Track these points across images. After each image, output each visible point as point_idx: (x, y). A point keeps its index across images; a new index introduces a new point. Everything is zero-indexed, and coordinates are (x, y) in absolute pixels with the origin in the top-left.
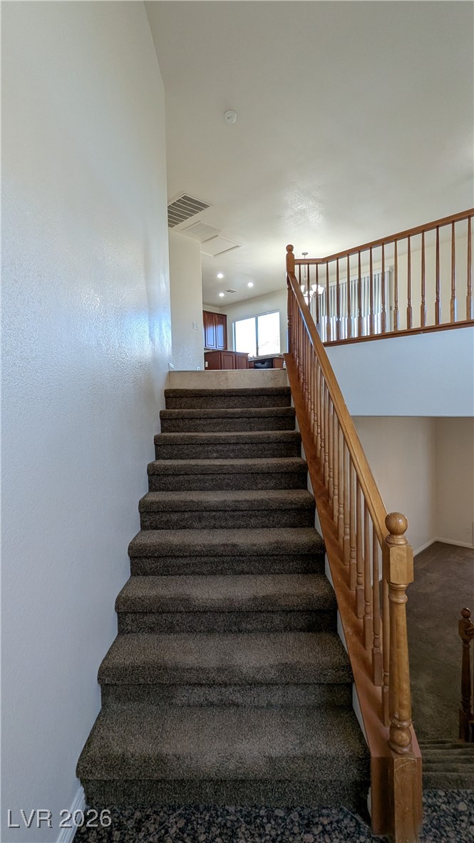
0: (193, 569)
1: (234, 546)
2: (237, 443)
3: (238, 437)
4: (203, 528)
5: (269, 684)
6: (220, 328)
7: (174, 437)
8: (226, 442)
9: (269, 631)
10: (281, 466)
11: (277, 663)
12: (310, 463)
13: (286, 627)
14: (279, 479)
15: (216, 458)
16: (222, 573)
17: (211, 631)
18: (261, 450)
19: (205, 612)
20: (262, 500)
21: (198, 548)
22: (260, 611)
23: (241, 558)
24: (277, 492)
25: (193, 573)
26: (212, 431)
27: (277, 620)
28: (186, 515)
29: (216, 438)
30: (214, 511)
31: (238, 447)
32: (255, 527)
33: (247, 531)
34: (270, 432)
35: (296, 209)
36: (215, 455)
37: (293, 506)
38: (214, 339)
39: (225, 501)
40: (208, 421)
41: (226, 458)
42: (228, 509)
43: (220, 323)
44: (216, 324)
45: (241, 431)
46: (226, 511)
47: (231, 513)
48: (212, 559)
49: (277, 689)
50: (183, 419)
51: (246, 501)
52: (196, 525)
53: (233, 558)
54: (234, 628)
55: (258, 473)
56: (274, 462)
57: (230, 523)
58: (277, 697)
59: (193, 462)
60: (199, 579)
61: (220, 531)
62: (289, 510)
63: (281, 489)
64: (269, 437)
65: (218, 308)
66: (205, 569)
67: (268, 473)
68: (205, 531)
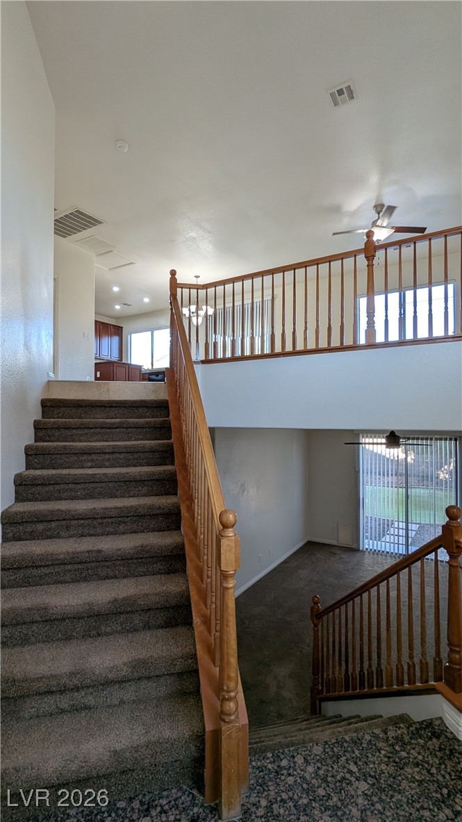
0: (55, 578)
1: (99, 551)
2: (113, 453)
3: (114, 447)
4: (70, 537)
5: (121, 682)
6: (116, 339)
7: (47, 446)
8: (102, 452)
9: (128, 631)
10: (153, 474)
11: (131, 660)
12: (179, 470)
13: (145, 626)
14: (151, 487)
15: (90, 467)
16: (85, 580)
17: (68, 638)
18: (137, 459)
19: (64, 619)
20: (132, 507)
21: (62, 557)
22: (120, 612)
23: (106, 564)
24: (147, 499)
25: (56, 582)
26: (89, 441)
27: (137, 619)
28: (53, 525)
29: (92, 448)
30: (82, 519)
31: (114, 456)
32: (124, 533)
33: (115, 537)
34: (146, 442)
35: (187, 236)
36: (90, 464)
37: (161, 511)
38: (109, 350)
39: (95, 509)
40: (86, 431)
41: (100, 467)
42: (96, 516)
43: (116, 334)
44: (111, 335)
45: (119, 441)
46: (95, 518)
47: (100, 521)
48: (76, 566)
49: (130, 686)
50: (58, 428)
51: (116, 508)
52: (62, 534)
53: (98, 564)
54: (94, 632)
55: (131, 481)
56: (147, 470)
57: (99, 531)
58: (129, 693)
59: (65, 472)
60: (61, 587)
61: (88, 539)
62: (157, 515)
63: (153, 495)
64: (144, 447)
65: (114, 320)
66: (67, 578)
67: (140, 481)
68: (72, 540)
